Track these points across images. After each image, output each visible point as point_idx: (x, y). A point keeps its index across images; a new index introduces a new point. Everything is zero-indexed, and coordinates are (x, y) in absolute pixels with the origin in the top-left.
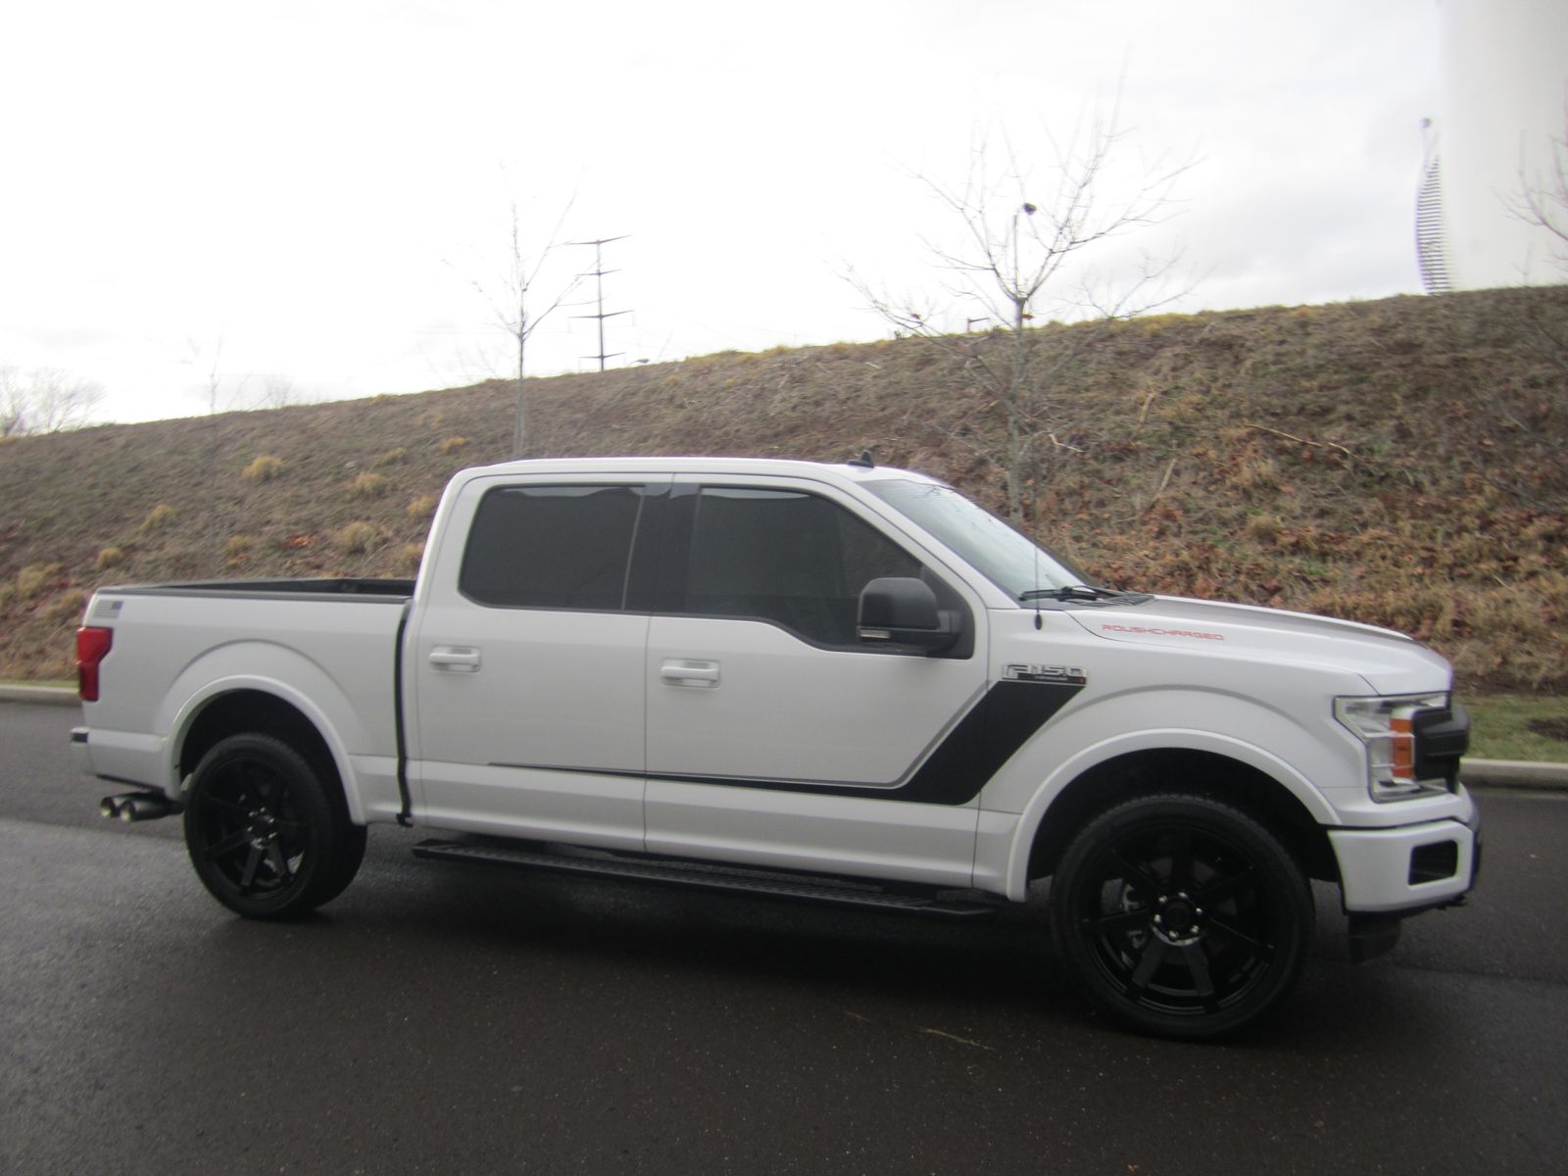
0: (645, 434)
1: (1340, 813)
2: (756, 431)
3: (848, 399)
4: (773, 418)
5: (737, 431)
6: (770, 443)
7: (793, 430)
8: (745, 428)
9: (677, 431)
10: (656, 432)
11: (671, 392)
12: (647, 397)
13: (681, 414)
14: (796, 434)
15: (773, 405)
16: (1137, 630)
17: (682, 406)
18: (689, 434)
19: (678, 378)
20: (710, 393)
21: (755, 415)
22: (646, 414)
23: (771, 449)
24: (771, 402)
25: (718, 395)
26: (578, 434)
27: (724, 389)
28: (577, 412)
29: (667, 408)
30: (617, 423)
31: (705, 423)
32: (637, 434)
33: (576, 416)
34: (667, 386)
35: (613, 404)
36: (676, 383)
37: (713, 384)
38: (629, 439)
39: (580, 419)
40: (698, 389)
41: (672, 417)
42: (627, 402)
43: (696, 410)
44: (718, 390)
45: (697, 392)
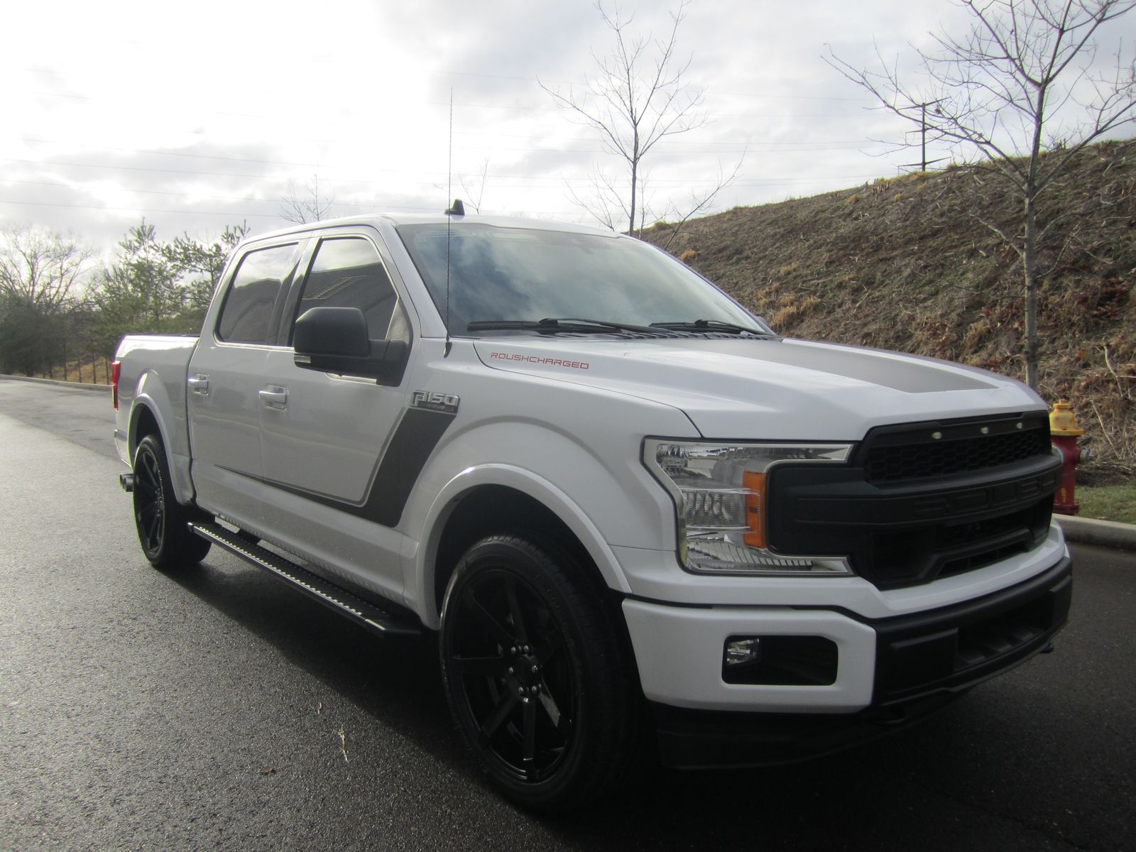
0: (822, 241)
1: (631, 579)
2: (905, 235)
3: (991, 204)
4: (922, 224)
5: (891, 236)
6: (914, 245)
7: (935, 234)
8: (897, 233)
9: (845, 239)
10: (828, 240)
11: (851, 208)
12: (832, 213)
13: (853, 225)
14: (937, 236)
16: (518, 358)
17: (856, 219)
18: (853, 241)
19: (859, 196)
20: (880, 206)
21: (908, 223)
22: (828, 227)
23: (913, 250)
25: (886, 207)
26: (774, 244)
27: (893, 202)
28: (779, 228)
29: (844, 220)
30: (804, 234)
31: (868, 231)
32: (815, 242)
33: (777, 230)
34: (850, 203)
35: (807, 220)
36: (857, 200)
37: (886, 199)
38: (808, 246)
39: (779, 233)
40: (873, 205)
41: (846, 228)
42: (817, 218)
43: (866, 221)
44: (887, 204)
45: (871, 207)
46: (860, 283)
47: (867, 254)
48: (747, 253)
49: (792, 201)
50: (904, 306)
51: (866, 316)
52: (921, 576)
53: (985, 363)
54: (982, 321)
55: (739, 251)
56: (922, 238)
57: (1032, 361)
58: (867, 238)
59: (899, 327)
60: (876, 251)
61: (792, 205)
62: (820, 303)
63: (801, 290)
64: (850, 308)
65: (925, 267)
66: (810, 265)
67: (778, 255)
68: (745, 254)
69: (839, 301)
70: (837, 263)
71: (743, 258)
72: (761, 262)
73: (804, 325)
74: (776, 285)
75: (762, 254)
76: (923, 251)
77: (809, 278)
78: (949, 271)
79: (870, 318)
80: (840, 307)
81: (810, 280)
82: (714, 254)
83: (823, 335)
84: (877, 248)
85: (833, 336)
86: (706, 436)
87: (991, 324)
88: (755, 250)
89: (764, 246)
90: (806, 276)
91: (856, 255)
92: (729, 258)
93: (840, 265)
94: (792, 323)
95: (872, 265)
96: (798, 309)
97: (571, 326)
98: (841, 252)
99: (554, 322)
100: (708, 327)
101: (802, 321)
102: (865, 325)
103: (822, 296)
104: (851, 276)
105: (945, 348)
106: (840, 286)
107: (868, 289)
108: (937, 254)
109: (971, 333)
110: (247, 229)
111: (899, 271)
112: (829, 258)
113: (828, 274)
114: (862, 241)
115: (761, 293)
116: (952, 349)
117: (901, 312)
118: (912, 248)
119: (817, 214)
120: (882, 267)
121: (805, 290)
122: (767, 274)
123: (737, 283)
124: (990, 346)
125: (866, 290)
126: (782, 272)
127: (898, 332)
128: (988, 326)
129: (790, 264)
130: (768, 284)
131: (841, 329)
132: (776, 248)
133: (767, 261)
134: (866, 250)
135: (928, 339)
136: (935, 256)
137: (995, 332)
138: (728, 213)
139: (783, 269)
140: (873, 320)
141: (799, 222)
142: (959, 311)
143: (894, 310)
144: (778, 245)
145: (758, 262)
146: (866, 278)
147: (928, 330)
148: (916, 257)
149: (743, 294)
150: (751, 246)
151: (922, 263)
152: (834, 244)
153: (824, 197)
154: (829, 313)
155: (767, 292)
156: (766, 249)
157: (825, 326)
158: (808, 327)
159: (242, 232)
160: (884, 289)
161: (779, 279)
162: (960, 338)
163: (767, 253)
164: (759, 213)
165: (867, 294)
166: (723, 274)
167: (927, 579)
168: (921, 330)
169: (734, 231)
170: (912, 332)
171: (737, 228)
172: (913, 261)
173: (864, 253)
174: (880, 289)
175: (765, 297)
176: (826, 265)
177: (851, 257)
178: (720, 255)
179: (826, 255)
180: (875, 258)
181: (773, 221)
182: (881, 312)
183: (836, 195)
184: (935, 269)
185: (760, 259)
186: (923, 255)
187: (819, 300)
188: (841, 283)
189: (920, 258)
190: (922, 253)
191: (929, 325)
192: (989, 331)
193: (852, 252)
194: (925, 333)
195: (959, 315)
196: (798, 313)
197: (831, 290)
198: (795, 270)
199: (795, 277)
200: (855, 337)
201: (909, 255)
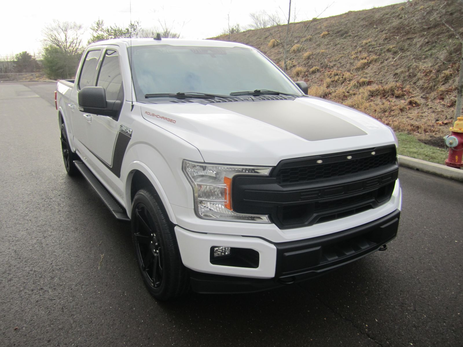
0: (383, 29)
1: (177, 219)
2: (421, 27)
4: (430, 21)
5: (415, 27)
6: (425, 32)
7: (435, 26)
8: (418, 26)
9: (394, 28)
10: (386, 29)
11: (399, 13)
12: (391, 15)
13: (399, 21)
15: (434, 16)
17: (401, 18)
18: (398, 29)
20: (413, 12)
21: (424, 21)
22: (387, 22)
23: (423, 34)
24: (433, 15)
25: (415, 13)
26: (362, 30)
27: (419, 10)
28: (366, 22)
29: (396, 19)
30: (376, 25)
31: (405, 24)
32: (380, 29)
33: (365, 23)
34: (399, 10)
35: (379, 18)
36: (403, 9)
37: (416, 9)
38: (377, 31)
39: (365, 24)
40: (410, 11)
41: (396, 22)
42: (383, 18)
43: (405, 19)
44: (416, 11)
45: (408, 12)
46: (397, 49)
47: (403, 36)
48: (350, 33)
49: (374, 9)
50: (415, 61)
51: (397, 65)
52: (306, 223)
53: (446, 90)
54: (449, 70)
55: (346, 33)
56: (429, 28)
57: (460, 93)
58: (404, 28)
59: (411, 71)
60: (407, 34)
61: (374, 11)
62: (378, 58)
63: (371, 52)
64: (391, 61)
65: (428, 43)
66: (376, 40)
67: (363, 35)
68: (349, 34)
69: (387, 58)
70: (389, 40)
71: (348, 36)
72: (355, 38)
73: (369, 68)
74: (360, 49)
75: (356, 34)
76: (429, 34)
77: (375, 46)
78: (438, 45)
79: (399, 66)
80: (386, 60)
81: (375, 47)
82: (336, 33)
83: (377, 73)
84: (408, 33)
85: (381, 74)
86: (206, 161)
87: (453, 71)
88: (353, 32)
89: (358, 30)
90: (374, 45)
91: (398, 36)
92: (342, 35)
93: (390, 40)
94: (364, 67)
95: (404, 41)
96: (368, 61)
97: (191, 96)
98: (391, 34)
99: (183, 94)
100: (261, 93)
101: (369, 66)
102: (397, 69)
103: (380, 55)
104: (394, 46)
105: (430, 82)
106: (389, 50)
107: (401, 52)
108: (434, 36)
109: (443, 75)
110: (140, 22)
111: (416, 44)
112: (386, 37)
113: (383, 44)
114: (401, 29)
115: (353, 52)
116: (433, 83)
117: (413, 64)
118: (423, 33)
119: (383, 16)
120: (408, 42)
121: (373, 52)
122: (357, 44)
123: (344, 48)
124: (450, 82)
125: (399, 52)
126: (364, 43)
127: (410, 73)
128: (451, 72)
129: (368, 39)
130: (357, 48)
131: (385, 71)
132: (363, 31)
133: (358, 38)
134: (402, 34)
135: (423, 77)
136: (433, 37)
137: (454, 75)
138: (345, 14)
139: (364, 41)
140: (400, 67)
141: (375, 19)
142: (439, 64)
143: (410, 63)
144: (364, 30)
145: (354, 38)
146: (400, 47)
147: (423, 73)
148: (424, 38)
149: (345, 53)
150: (352, 30)
151: (426, 40)
152: (389, 30)
153: (389, 7)
154: (382, 63)
155: (356, 52)
156: (358, 32)
157: (379, 69)
158: (372, 69)
159: (138, 23)
160: (407, 53)
161: (362, 46)
162: (437, 77)
163: (359, 34)
164: (358, 14)
165: (400, 55)
166: (338, 43)
167: (311, 224)
168: (420, 73)
169: (346, 23)
170: (417, 73)
171: (347, 22)
172: (424, 39)
173: (402, 35)
174: (405, 52)
175: (355, 54)
176: (384, 40)
177: (395, 37)
178: (338, 34)
179: (384, 35)
180: (405, 38)
181: (363, 19)
182: (404, 64)
183: (394, 6)
184: (432, 44)
185: (355, 36)
186: (428, 37)
187: (378, 57)
188: (389, 49)
189: (426, 38)
190: (427, 36)
191: (424, 71)
192: (451, 75)
193: (396, 34)
194: (422, 74)
195: (439, 66)
196: (368, 62)
197: (384, 52)
198: (369, 42)
199: (369, 46)
200: (391, 75)
201: (422, 36)
